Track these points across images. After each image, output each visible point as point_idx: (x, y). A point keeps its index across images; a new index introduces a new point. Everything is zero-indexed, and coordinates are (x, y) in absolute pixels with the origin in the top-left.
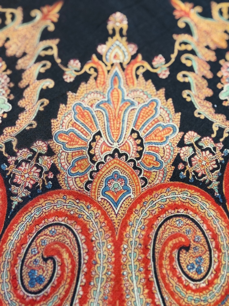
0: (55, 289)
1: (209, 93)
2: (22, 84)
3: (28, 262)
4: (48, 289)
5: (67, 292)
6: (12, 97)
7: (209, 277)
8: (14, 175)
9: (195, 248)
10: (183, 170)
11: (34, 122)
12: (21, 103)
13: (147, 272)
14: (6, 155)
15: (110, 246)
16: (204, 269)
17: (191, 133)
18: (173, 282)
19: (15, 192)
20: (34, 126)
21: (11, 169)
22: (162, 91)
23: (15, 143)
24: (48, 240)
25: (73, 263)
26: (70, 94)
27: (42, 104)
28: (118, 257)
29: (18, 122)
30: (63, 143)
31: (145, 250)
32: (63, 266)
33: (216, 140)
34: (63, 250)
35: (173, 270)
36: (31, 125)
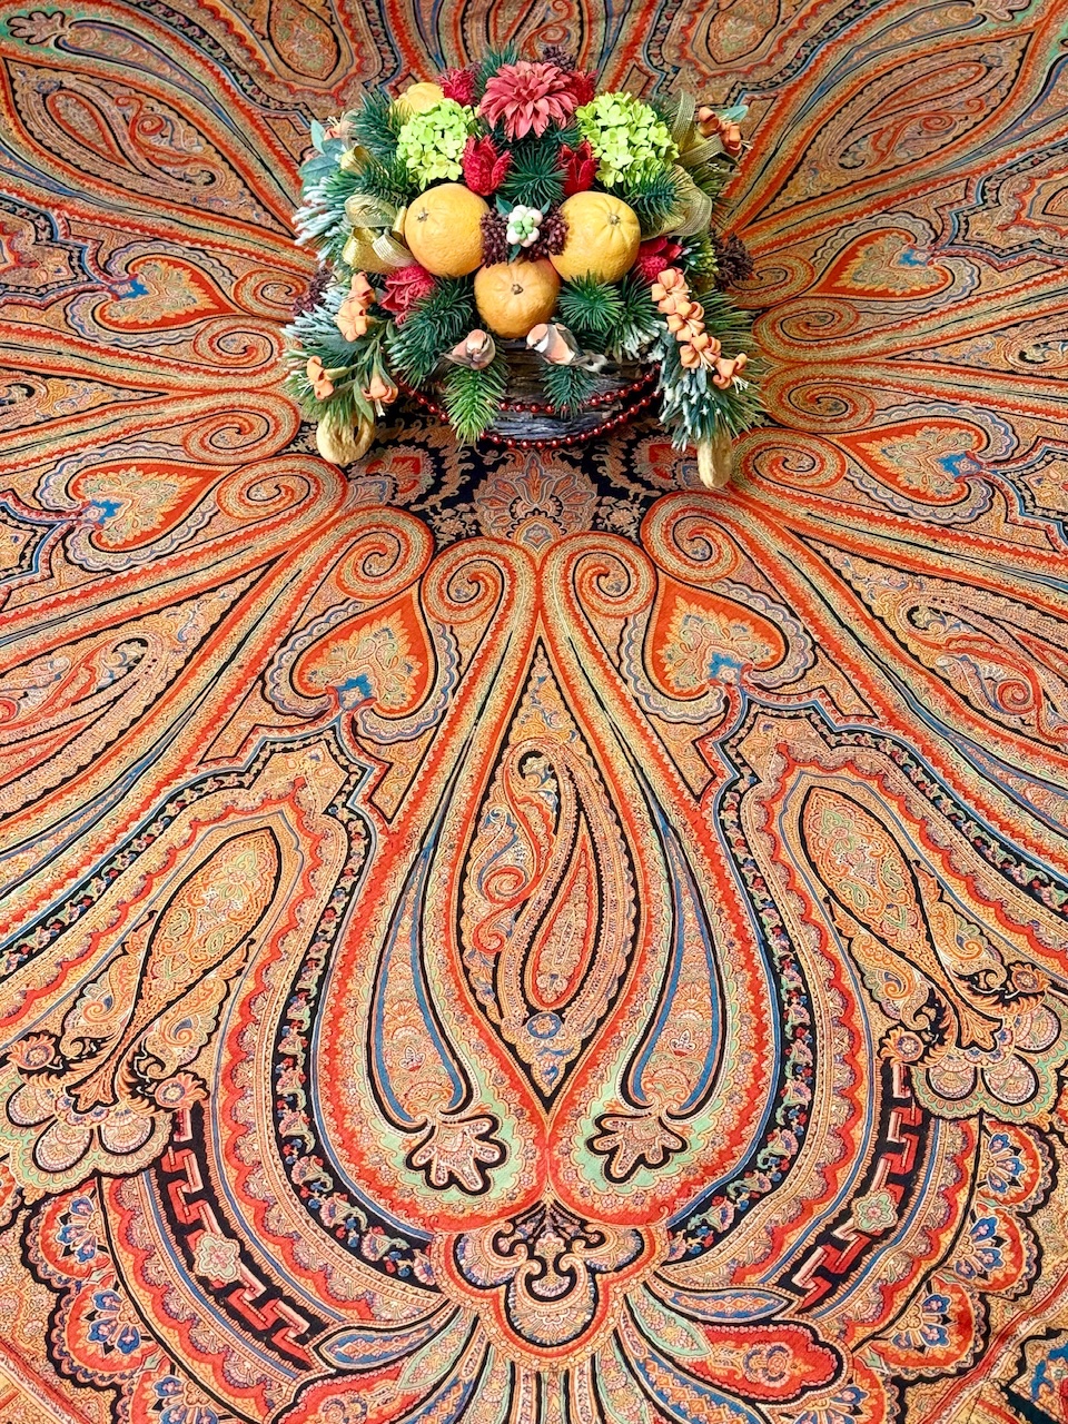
1: (624, 469)
3: (454, 583)
7: (628, 594)
16: (623, 589)
22: (578, 468)
35: (593, 590)
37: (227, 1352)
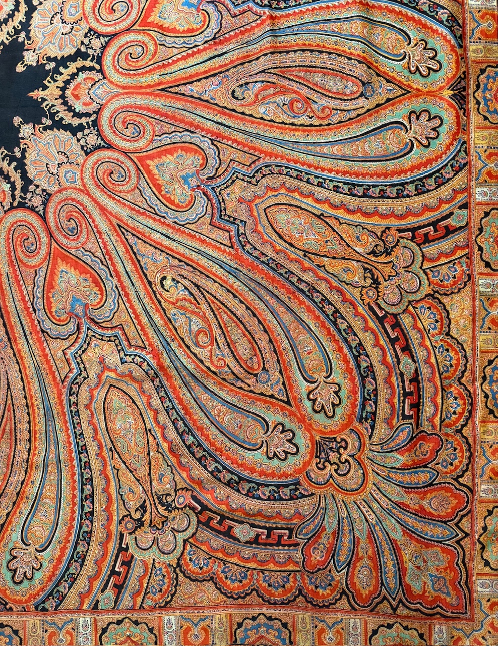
0: (81, 227)
1: (72, 114)
2: (6, 173)
3: (64, 227)
4: (79, 229)
5: (86, 224)
6: (7, 181)
7: (128, 175)
8: (32, 205)
9: (115, 170)
10: (87, 149)
11: (22, 182)
12: (12, 180)
13: (106, 193)
14: (24, 201)
15: (86, 197)
16: (124, 174)
17: (78, 134)
18: (117, 188)
19: (38, 210)
20: (24, 183)
21: (30, 204)
22: (55, 129)
23: (23, 195)
25: (79, 214)
26: (24, 161)
27: (19, 173)
28: (92, 198)
29: (17, 187)
30: (38, 179)
31: (99, 187)
32: (76, 218)
33: (89, 128)
34: (72, 213)
35: (114, 184)
36: (22, 184)
37: (273, 557)
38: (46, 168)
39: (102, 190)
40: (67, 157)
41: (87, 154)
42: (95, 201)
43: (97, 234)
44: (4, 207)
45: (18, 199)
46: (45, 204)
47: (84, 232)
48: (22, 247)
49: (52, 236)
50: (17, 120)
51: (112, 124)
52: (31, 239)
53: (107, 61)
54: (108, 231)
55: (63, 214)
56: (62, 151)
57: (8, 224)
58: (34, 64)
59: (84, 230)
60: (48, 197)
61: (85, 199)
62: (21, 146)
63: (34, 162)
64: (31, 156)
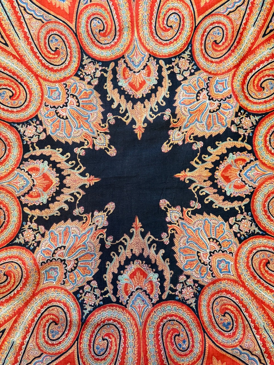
0: (237, 322)
2: (153, 262)
4: (235, 324)
5: (242, 319)
6: (154, 270)
8: (183, 297)
9: (271, 260)
10: (241, 236)
11: (171, 271)
12: (160, 269)
13: (263, 285)
14: (174, 293)
15: (242, 289)
17: (230, 219)
19: (190, 303)
20: (173, 273)
21: (180, 296)
23: (172, 286)
24: (218, 308)
25: (234, 307)
26: (173, 248)
27: (167, 262)
28: (248, 290)
29: (166, 277)
30: (189, 269)
31: (255, 278)
32: (232, 312)
33: (242, 213)
34: (227, 306)
36: (171, 274)
38: (197, 257)
39: (259, 281)
40: (220, 244)
41: (240, 241)
42: (252, 293)
43: (254, 330)
44: (152, 300)
45: (167, 292)
46: (197, 296)
47: (241, 328)
48: (172, 345)
49: (205, 332)
50: (163, 203)
51: (266, 209)
52: (183, 335)
53: (259, 141)
54: (266, 326)
55: (217, 308)
56: (213, 237)
57: (157, 319)
58: (180, 143)
59: (241, 325)
60: (200, 288)
61: (240, 292)
62: (169, 232)
63: (184, 250)
64: (179, 243)
